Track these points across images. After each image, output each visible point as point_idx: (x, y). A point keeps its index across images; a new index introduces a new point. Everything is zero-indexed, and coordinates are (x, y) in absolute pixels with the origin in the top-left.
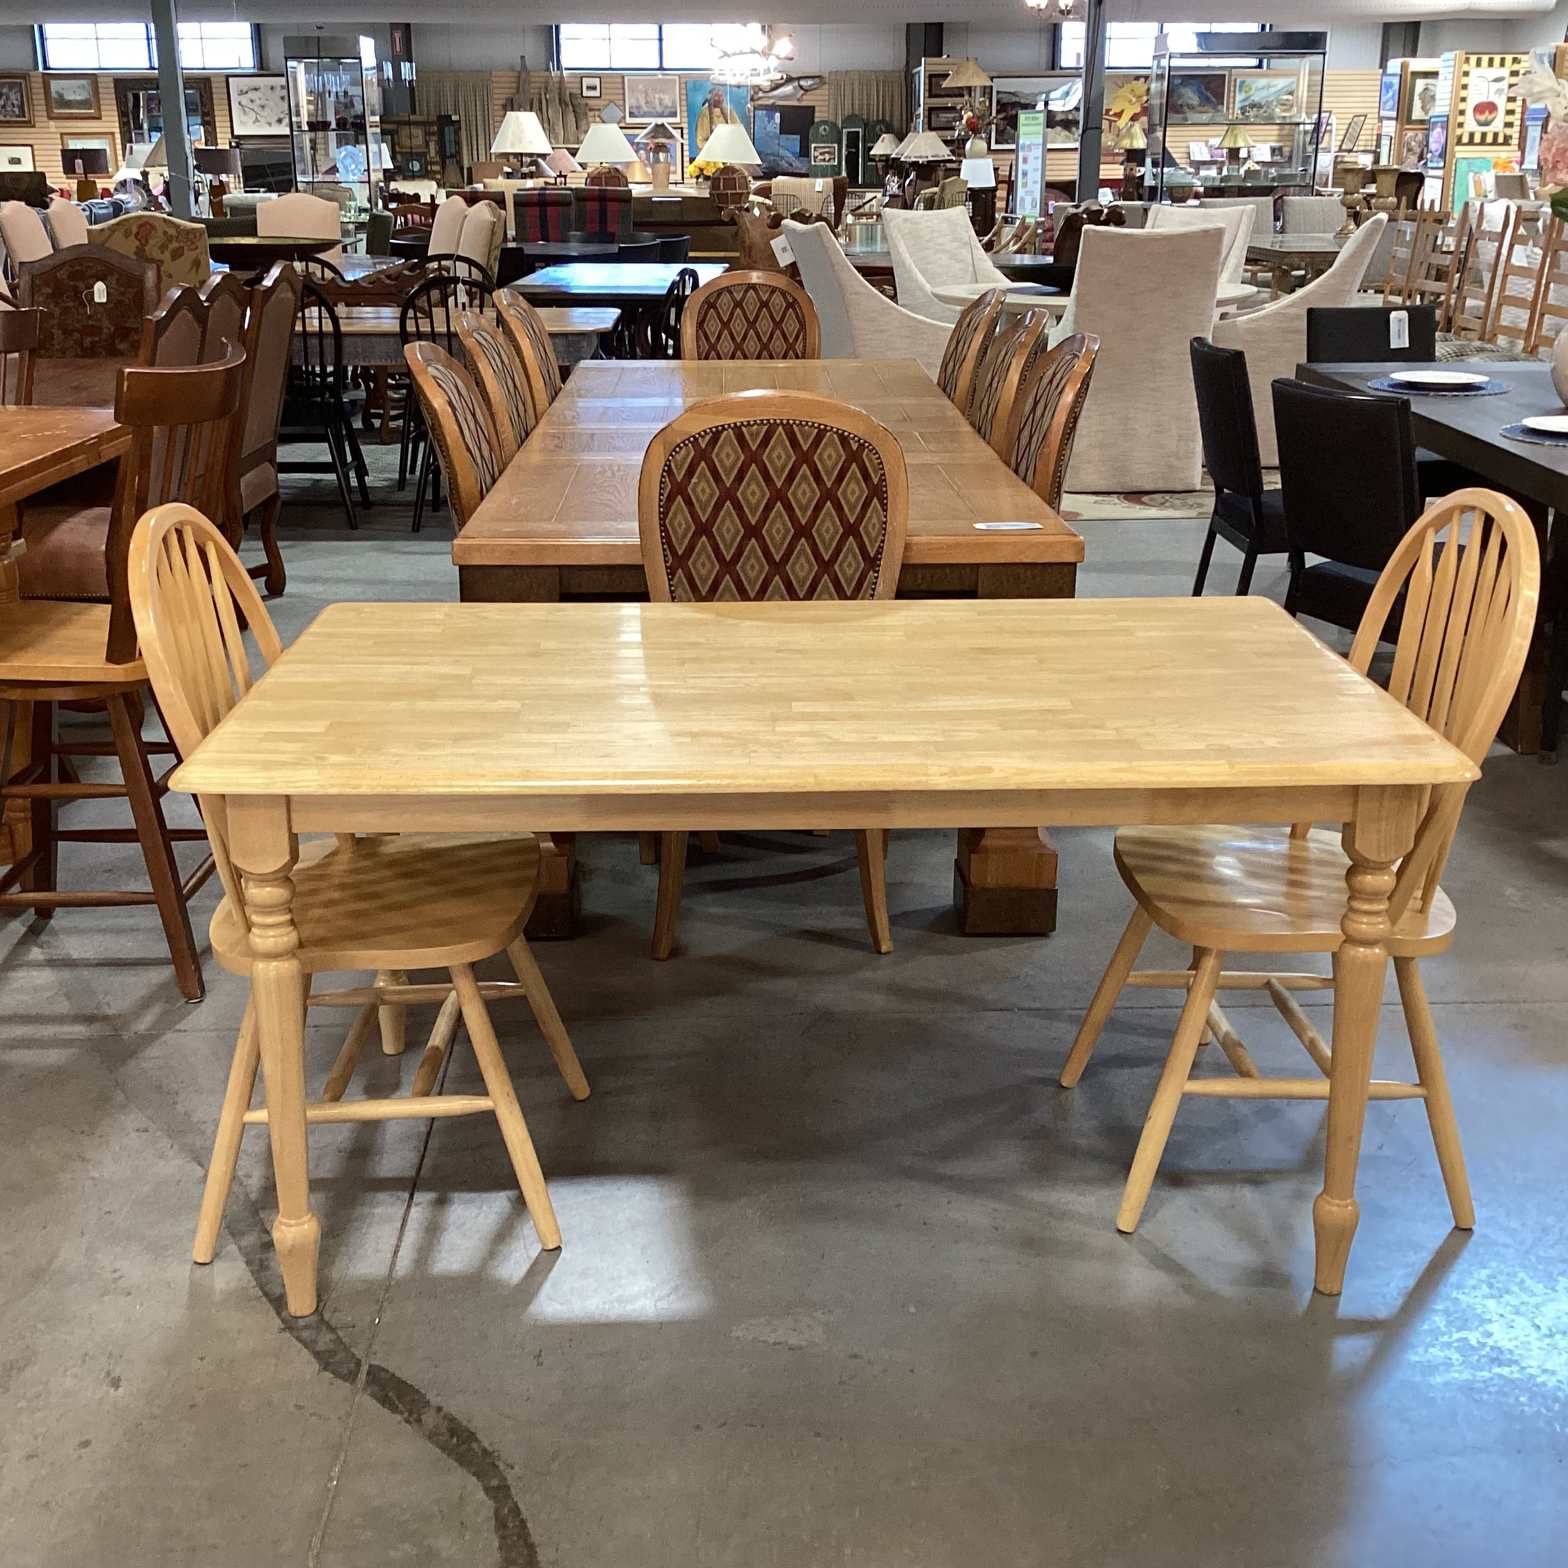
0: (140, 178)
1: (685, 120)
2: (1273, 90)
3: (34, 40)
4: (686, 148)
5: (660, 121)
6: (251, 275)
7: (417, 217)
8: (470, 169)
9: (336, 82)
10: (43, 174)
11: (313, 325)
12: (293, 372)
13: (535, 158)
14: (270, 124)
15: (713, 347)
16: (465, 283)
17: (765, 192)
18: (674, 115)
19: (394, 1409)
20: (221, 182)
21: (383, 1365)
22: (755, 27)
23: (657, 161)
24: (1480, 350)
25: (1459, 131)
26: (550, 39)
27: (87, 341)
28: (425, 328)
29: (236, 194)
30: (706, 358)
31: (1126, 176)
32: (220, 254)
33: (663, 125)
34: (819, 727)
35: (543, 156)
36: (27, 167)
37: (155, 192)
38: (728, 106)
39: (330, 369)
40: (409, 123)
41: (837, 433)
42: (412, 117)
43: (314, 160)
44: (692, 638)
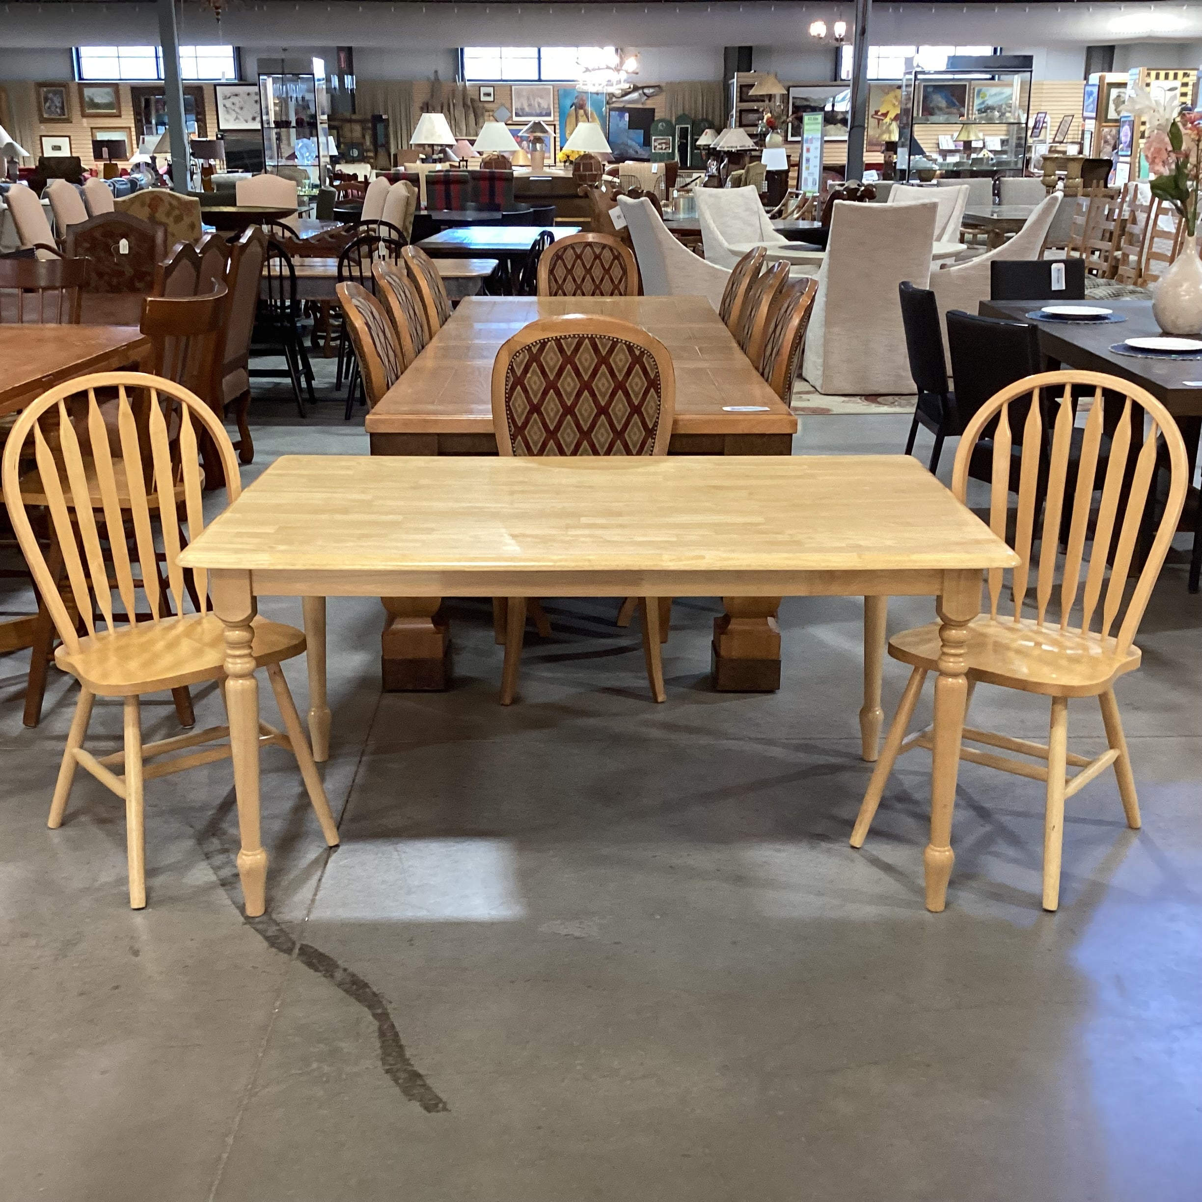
0: (150, 161)
1: (557, 118)
2: (1004, 96)
3: (72, 59)
4: (558, 139)
5: (537, 119)
6: (232, 234)
7: (355, 192)
8: (395, 156)
9: (297, 90)
10: (78, 159)
11: (276, 271)
12: (261, 305)
13: (443, 148)
14: (247, 121)
15: (560, 287)
16: (384, 241)
17: (614, 173)
18: (549, 115)
19: (317, 970)
20: (210, 165)
21: (310, 944)
22: (610, 50)
23: (535, 149)
24: (1132, 292)
25: (1142, 128)
26: (457, 58)
27: (115, 281)
28: (356, 273)
29: (221, 174)
30: (556, 295)
31: (885, 161)
32: (209, 219)
33: (539, 123)
34: (599, 532)
35: (451, 146)
36: (65, 153)
37: (161, 172)
38: (589, 109)
39: (288, 303)
40: (350, 121)
41: (625, 344)
42: (354, 117)
43: (279, 147)
44: (521, 479)
